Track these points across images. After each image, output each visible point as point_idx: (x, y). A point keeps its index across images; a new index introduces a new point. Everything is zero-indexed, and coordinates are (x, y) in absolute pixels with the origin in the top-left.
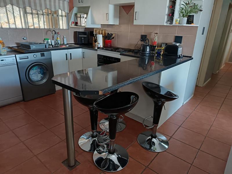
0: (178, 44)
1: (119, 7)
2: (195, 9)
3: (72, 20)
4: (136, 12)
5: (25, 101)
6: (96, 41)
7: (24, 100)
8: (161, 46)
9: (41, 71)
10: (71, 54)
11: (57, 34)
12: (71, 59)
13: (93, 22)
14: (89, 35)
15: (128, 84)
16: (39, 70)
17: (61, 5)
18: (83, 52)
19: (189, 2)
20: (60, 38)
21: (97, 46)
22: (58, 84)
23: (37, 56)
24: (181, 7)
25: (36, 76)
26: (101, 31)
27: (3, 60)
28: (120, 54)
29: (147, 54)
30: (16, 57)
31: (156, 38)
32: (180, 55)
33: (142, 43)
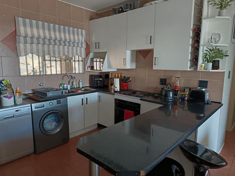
0: (204, 90)
1: (135, 52)
2: (220, 54)
3: (88, 64)
4: (155, 58)
5: (36, 154)
6: (112, 84)
7: (35, 152)
8: (184, 91)
9: (56, 119)
10: (87, 98)
11: (73, 78)
12: (87, 104)
13: (110, 66)
14: (105, 78)
15: (170, 152)
16: (54, 118)
17: (79, 51)
18: (99, 96)
19: (213, 48)
20: (76, 82)
21: (113, 89)
22: (85, 155)
23: (53, 104)
24: (204, 53)
25: (50, 125)
26: (117, 74)
27: (18, 111)
28: (141, 100)
29: (171, 99)
30: (31, 106)
31: (178, 82)
32: (207, 101)
33: (162, 86)
